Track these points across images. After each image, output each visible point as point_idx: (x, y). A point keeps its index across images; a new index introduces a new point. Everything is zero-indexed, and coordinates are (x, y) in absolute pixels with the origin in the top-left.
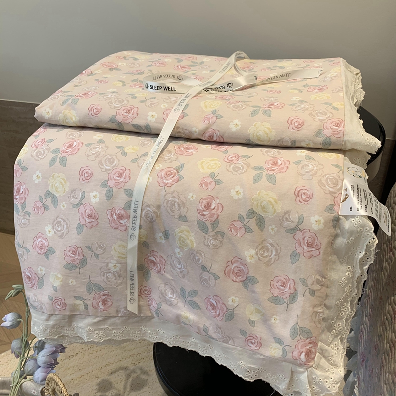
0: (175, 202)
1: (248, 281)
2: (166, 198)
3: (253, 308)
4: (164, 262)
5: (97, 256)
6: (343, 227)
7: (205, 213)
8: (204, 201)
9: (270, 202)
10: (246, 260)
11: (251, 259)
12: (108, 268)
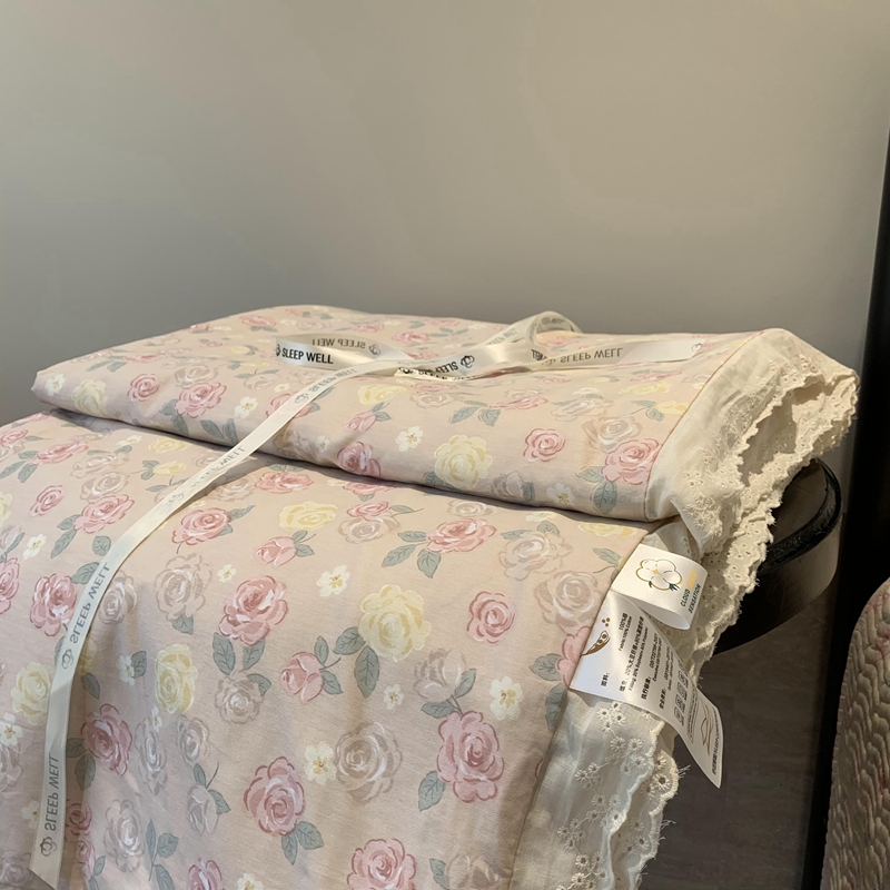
1: (297, 838)
2: (168, 567)
4: (129, 739)
6: (573, 728)
7: (240, 618)
8: (249, 589)
10: (303, 772)
11: (317, 772)
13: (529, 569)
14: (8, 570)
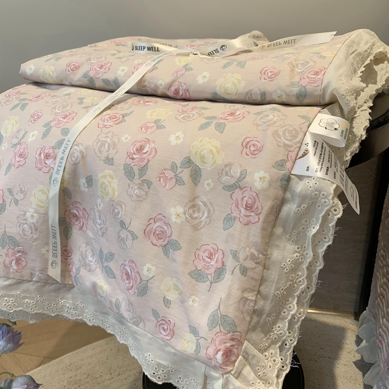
0: (106, 142)
1: (169, 246)
3: (171, 282)
4: (87, 216)
5: (16, 202)
6: (294, 190)
7: (135, 156)
8: (137, 144)
9: (211, 150)
10: (170, 219)
11: (176, 218)
12: (25, 218)
13: (269, 125)
14: (22, 147)
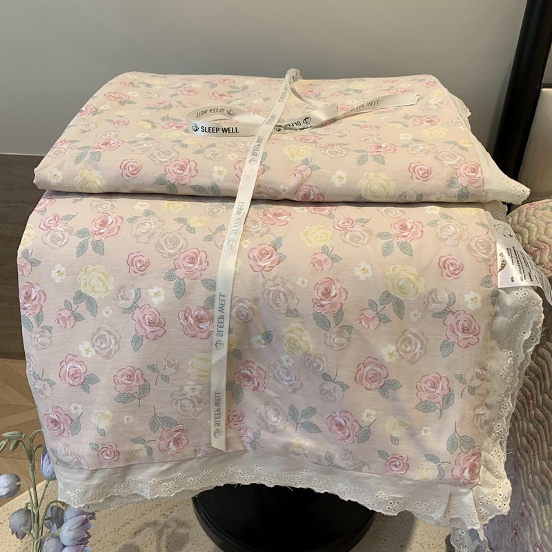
0: (279, 292)
1: (387, 387)
2: (266, 287)
3: (395, 421)
4: (263, 374)
8: (321, 287)
9: (409, 279)
12: (183, 392)
14: (147, 312)
